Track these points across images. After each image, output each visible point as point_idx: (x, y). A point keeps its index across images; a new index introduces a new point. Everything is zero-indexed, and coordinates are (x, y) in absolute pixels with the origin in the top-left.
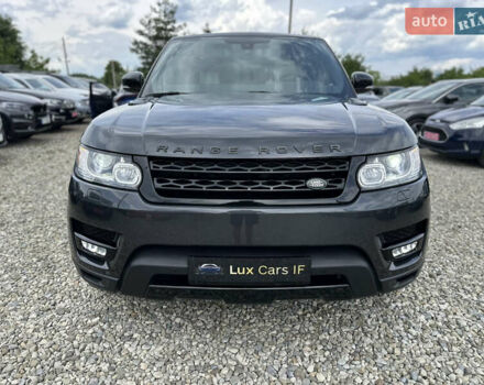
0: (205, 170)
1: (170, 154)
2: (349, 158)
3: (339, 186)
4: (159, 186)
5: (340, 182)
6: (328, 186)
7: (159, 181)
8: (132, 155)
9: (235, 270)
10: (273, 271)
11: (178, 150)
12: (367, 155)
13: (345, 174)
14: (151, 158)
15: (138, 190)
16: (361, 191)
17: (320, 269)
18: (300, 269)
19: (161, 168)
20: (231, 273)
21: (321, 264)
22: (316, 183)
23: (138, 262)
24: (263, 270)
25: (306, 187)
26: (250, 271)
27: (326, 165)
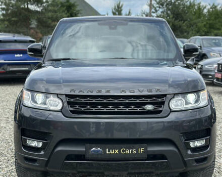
0: (94, 101)
1: (77, 93)
2: (165, 95)
3: (161, 109)
4: (71, 109)
5: (161, 107)
6: (155, 109)
7: (71, 107)
8: (57, 94)
9: (109, 151)
10: (128, 152)
11: (81, 91)
12: (174, 94)
13: (163, 103)
14: (67, 96)
15: (61, 111)
16: (171, 111)
17: (152, 151)
18: (141, 150)
19: (72, 100)
20: (107, 153)
22: (149, 107)
23: (59, 148)
24: (123, 151)
25: (144, 109)
26: (117, 151)
27: (154, 98)
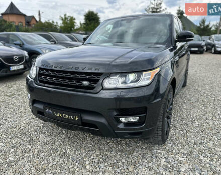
0: (52, 74)
2: (102, 74)
3: (95, 86)
5: (96, 84)
6: (90, 85)
7: (40, 77)
10: (68, 117)
12: (111, 73)
13: (98, 81)
14: (40, 69)
15: (34, 79)
16: (103, 89)
17: (87, 120)
18: (76, 118)
19: (41, 72)
20: (55, 115)
21: (88, 118)
22: (86, 83)
24: (65, 116)
25: (82, 85)
27: (93, 76)
